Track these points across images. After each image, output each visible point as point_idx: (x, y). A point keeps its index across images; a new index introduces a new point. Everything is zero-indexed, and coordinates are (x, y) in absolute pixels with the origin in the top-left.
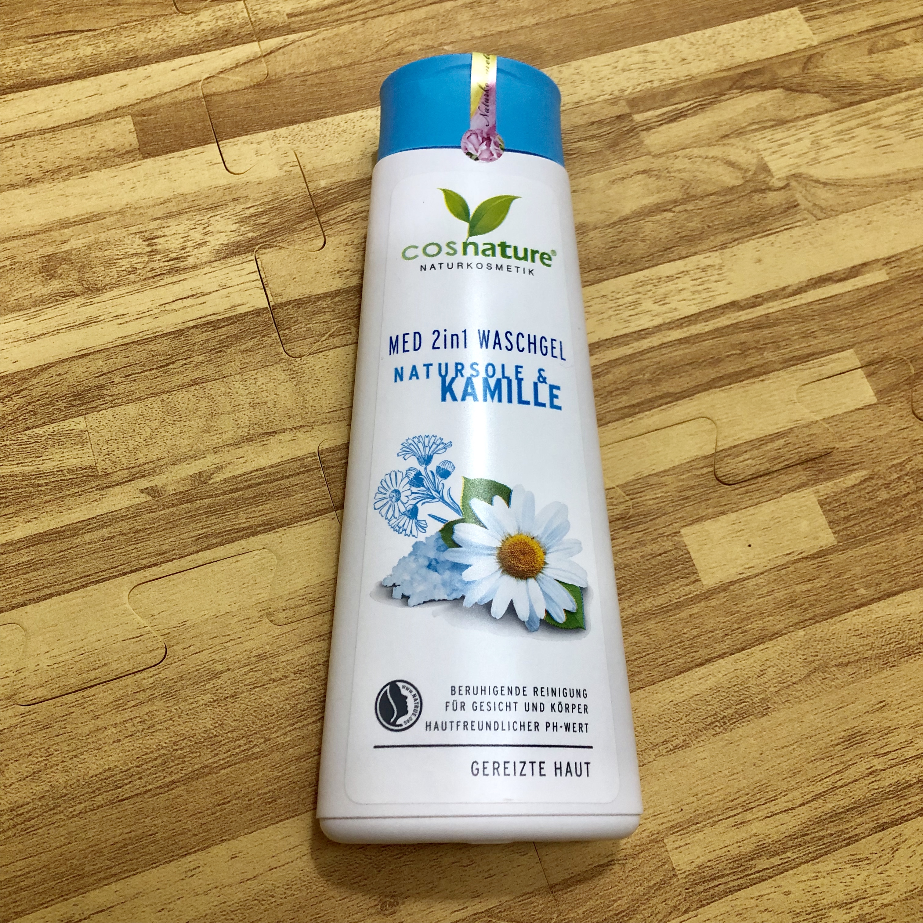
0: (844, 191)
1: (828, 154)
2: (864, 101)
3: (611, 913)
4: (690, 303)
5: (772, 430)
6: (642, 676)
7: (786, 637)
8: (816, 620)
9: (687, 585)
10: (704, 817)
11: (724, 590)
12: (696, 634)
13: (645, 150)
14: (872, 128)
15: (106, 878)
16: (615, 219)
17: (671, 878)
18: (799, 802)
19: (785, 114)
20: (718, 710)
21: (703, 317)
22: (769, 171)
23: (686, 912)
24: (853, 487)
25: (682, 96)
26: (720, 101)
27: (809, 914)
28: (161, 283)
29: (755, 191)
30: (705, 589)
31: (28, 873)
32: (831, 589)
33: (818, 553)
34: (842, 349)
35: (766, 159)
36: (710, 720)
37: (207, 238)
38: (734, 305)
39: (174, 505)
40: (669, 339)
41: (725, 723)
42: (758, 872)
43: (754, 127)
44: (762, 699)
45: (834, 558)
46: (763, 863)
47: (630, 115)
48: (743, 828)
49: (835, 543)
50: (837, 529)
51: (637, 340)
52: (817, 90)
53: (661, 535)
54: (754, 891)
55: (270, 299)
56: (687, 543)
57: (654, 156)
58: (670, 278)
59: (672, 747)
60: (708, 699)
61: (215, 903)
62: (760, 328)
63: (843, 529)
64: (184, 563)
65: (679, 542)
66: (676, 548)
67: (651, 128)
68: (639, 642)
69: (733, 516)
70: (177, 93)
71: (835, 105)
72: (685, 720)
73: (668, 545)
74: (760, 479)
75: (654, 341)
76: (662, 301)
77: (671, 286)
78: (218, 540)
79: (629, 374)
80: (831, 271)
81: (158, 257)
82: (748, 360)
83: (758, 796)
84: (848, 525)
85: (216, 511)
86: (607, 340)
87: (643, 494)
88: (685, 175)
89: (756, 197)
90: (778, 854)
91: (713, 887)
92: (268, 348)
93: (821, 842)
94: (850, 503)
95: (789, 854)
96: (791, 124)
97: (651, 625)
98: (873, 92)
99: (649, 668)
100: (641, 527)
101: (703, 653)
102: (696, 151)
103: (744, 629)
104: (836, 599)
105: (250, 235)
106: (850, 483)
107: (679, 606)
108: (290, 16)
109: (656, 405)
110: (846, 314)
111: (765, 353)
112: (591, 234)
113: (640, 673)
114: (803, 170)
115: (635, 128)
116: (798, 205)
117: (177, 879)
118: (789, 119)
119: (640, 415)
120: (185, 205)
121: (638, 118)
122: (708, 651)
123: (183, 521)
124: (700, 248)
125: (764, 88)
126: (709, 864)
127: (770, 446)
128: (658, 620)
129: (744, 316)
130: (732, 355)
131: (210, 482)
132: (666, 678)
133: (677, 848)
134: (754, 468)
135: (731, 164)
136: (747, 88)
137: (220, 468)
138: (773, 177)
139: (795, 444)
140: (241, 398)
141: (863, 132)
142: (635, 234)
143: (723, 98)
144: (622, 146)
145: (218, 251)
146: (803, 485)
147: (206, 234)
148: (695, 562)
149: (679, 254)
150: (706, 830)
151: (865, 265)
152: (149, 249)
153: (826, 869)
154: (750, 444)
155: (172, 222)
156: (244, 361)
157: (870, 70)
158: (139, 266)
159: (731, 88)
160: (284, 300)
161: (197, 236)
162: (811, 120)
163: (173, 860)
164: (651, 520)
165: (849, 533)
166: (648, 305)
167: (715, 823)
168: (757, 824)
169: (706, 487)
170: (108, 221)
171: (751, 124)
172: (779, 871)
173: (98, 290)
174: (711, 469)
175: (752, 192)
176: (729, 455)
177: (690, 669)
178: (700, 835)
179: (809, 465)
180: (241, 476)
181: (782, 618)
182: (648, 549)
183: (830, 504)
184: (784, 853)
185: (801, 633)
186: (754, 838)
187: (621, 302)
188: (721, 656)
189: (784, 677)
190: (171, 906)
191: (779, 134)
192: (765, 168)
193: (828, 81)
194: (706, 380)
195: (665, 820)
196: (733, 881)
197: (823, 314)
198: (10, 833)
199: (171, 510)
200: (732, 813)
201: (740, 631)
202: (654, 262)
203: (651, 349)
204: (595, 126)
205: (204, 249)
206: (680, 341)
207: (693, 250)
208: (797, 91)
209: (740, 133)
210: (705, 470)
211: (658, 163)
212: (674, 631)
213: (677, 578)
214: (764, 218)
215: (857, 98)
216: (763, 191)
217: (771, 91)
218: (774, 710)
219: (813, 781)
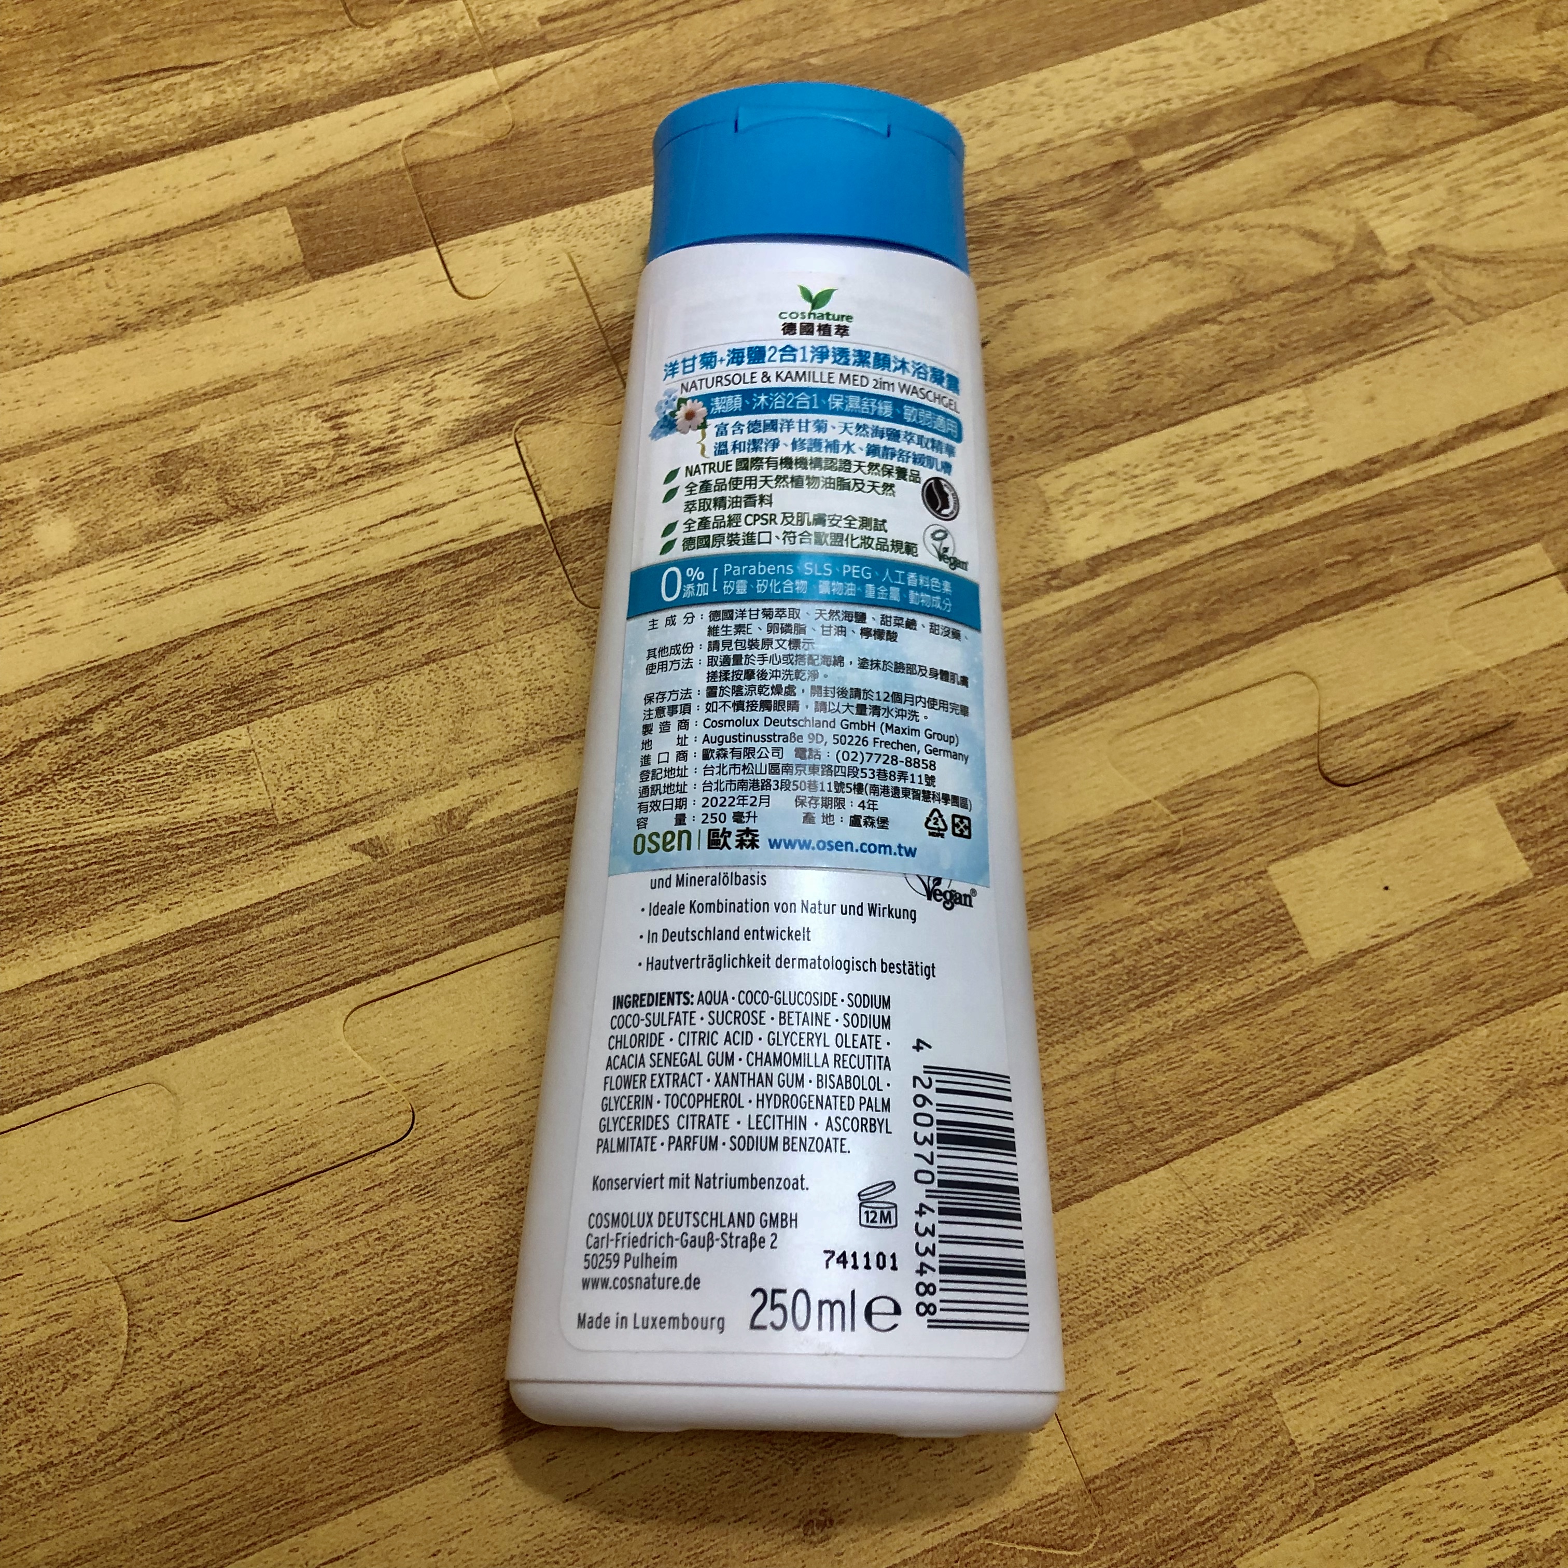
0: (1510, 271)
1: (1476, 210)
2: (1534, 113)
3: (1193, 1521)
4: (1260, 478)
5: (1410, 689)
6: (1218, 1120)
7: (1457, 1040)
8: (1505, 1008)
9: (1285, 961)
10: (1337, 1352)
11: (1348, 966)
12: (1304, 1043)
13: (1165, 220)
14: (1553, 159)
15: (341, 1503)
16: (1121, 340)
17: (1288, 1458)
18: (1497, 1319)
19: (1400, 144)
20: (1350, 1170)
21: (1284, 500)
22: (1379, 244)
23: (1318, 1514)
24: (1555, 778)
25: (1221, 122)
26: (1286, 129)
27: (1527, 1507)
28: (361, 491)
29: (1357, 280)
30: (1315, 967)
31: (211, 1500)
32: (1528, 954)
33: (1502, 894)
34: (1524, 543)
35: (1372, 224)
36: (1337, 1188)
37: (431, 412)
38: (1334, 478)
39: (409, 869)
40: (1229, 541)
41: (1363, 1192)
42: (1436, 1441)
43: (1345, 170)
44: (1424, 1147)
45: (1529, 902)
46: (1442, 1426)
47: (1135, 160)
48: (1405, 1369)
49: (1531, 876)
50: (1533, 851)
51: (1173, 545)
52: (1452, 99)
53: (1236, 878)
54: (1431, 1473)
55: (546, 510)
56: (1280, 890)
57: (1182, 229)
58: (1223, 437)
59: (1276, 1237)
60: (1331, 1152)
61: (526, 1538)
62: (1380, 515)
63: (1543, 852)
64: (432, 966)
65: (1267, 888)
66: (1262, 899)
67: (1170, 182)
68: (1210, 1062)
69: (1356, 839)
70: (361, 164)
71: (1485, 123)
72: (1295, 1189)
73: (1249, 893)
74: (1397, 774)
75: (1203, 545)
76: (1211, 476)
77: (1225, 451)
78: (487, 924)
79: (1163, 604)
80: (1495, 411)
81: (352, 447)
82: (1365, 569)
83: (1427, 1313)
84: (1549, 845)
85: (480, 875)
86: (1121, 548)
87: (1201, 809)
88: (1235, 259)
89: (1360, 289)
90: (1467, 1409)
91: (1361, 1471)
92: (549, 593)
93: (1539, 1387)
94: (1552, 807)
95: (1486, 1408)
96: (1412, 161)
97: (1227, 1032)
98: (1547, 97)
99: (1230, 1105)
100: (1200, 867)
101: (1321, 1075)
102: (1250, 217)
103: (1386, 1030)
104: (1538, 971)
105: (504, 402)
106: (1549, 773)
107: (1275, 996)
108: (544, 20)
109: (1212, 656)
110: (1524, 485)
111: (1392, 559)
112: (1083, 368)
113: (1213, 1114)
114: (1434, 239)
115: (1145, 183)
116: (1431, 300)
117: (459, 1499)
118: (1408, 152)
119: (1188, 675)
120: (391, 356)
121: (1149, 164)
122: (1326, 1071)
123: (427, 894)
124: (1268, 383)
125: (1361, 101)
126: (1351, 1431)
127: (1411, 715)
128: (1239, 1022)
129: (1353, 494)
130: (1337, 563)
131: (468, 827)
132: (1259, 1121)
133: (1296, 1407)
134: (1387, 756)
135: (1313, 236)
136: (1331, 103)
137: (481, 803)
138: (1385, 253)
139: (1451, 711)
140: (509, 680)
141: (1535, 168)
142: (1158, 364)
143: (1291, 122)
144: (1126, 213)
145: (453, 433)
146: (1472, 780)
147: (428, 404)
148: (1295, 920)
149: (1235, 395)
150: (1343, 1374)
151: (1551, 397)
152: (334, 434)
153: (1549, 1431)
154: (1377, 714)
155: (370, 386)
156: (509, 618)
157: (1539, 59)
158: (319, 465)
159: (1303, 105)
160: (569, 511)
161: (413, 408)
162: (1446, 151)
163: (451, 1468)
164: (1218, 853)
165: (1552, 857)
166: (1186, 485)
167: (1357, 1361)
168: (1429, 1360)
169: (1306, 792)
170: (262, 388)
171: (1341, 165)
172: (1472, 1438)
173: (253, 509)
174: (1315, 761)
175: (1352, 281)
176: (1342, 735)
177: (1298, 1103)
178: (1334, 1383)
179: (1477, 745)
180: (518, 813)
181: (1448, 1008)
182: (1214, 903)
183: (1517, 810)
184: (1476, 1407)
185: (1483, 1031)
186: (1425, 1386)
187: (1141, 481)
188: (1350, 1079)
189: (1457, 1108)
190: (453, 1545)
191: (1392, 179)
192: (1370, 240)
193: (1470, 82)
194: (1295, 608)
195: (1273, 1360)
196: (1393, 1458)
197: (1486, 485)
198: (174, 1436)
199: (405, 877)
200: (1385, 1343)
201: (1378, 1033)
202: (1192, 412)
203: (1197, 561)
204: (1077, 183)
205: (427, 429)
206: (1247, 545)
207: (1257, 387)
208: (1417, 103)
209: (1324, 181)
210: (1303, 763)
211: (1187, 242)
212: (1267, 1041)
213: (1267, 950)
214: (1375, 326)
215: (1523, 110)
216: (1370, 279)
217: (1373, 106)
218: (1444, 1166)
219: (1520, 1282)
